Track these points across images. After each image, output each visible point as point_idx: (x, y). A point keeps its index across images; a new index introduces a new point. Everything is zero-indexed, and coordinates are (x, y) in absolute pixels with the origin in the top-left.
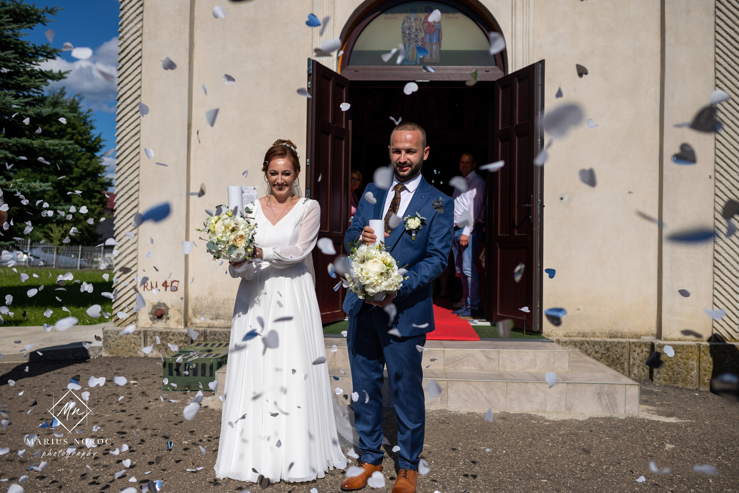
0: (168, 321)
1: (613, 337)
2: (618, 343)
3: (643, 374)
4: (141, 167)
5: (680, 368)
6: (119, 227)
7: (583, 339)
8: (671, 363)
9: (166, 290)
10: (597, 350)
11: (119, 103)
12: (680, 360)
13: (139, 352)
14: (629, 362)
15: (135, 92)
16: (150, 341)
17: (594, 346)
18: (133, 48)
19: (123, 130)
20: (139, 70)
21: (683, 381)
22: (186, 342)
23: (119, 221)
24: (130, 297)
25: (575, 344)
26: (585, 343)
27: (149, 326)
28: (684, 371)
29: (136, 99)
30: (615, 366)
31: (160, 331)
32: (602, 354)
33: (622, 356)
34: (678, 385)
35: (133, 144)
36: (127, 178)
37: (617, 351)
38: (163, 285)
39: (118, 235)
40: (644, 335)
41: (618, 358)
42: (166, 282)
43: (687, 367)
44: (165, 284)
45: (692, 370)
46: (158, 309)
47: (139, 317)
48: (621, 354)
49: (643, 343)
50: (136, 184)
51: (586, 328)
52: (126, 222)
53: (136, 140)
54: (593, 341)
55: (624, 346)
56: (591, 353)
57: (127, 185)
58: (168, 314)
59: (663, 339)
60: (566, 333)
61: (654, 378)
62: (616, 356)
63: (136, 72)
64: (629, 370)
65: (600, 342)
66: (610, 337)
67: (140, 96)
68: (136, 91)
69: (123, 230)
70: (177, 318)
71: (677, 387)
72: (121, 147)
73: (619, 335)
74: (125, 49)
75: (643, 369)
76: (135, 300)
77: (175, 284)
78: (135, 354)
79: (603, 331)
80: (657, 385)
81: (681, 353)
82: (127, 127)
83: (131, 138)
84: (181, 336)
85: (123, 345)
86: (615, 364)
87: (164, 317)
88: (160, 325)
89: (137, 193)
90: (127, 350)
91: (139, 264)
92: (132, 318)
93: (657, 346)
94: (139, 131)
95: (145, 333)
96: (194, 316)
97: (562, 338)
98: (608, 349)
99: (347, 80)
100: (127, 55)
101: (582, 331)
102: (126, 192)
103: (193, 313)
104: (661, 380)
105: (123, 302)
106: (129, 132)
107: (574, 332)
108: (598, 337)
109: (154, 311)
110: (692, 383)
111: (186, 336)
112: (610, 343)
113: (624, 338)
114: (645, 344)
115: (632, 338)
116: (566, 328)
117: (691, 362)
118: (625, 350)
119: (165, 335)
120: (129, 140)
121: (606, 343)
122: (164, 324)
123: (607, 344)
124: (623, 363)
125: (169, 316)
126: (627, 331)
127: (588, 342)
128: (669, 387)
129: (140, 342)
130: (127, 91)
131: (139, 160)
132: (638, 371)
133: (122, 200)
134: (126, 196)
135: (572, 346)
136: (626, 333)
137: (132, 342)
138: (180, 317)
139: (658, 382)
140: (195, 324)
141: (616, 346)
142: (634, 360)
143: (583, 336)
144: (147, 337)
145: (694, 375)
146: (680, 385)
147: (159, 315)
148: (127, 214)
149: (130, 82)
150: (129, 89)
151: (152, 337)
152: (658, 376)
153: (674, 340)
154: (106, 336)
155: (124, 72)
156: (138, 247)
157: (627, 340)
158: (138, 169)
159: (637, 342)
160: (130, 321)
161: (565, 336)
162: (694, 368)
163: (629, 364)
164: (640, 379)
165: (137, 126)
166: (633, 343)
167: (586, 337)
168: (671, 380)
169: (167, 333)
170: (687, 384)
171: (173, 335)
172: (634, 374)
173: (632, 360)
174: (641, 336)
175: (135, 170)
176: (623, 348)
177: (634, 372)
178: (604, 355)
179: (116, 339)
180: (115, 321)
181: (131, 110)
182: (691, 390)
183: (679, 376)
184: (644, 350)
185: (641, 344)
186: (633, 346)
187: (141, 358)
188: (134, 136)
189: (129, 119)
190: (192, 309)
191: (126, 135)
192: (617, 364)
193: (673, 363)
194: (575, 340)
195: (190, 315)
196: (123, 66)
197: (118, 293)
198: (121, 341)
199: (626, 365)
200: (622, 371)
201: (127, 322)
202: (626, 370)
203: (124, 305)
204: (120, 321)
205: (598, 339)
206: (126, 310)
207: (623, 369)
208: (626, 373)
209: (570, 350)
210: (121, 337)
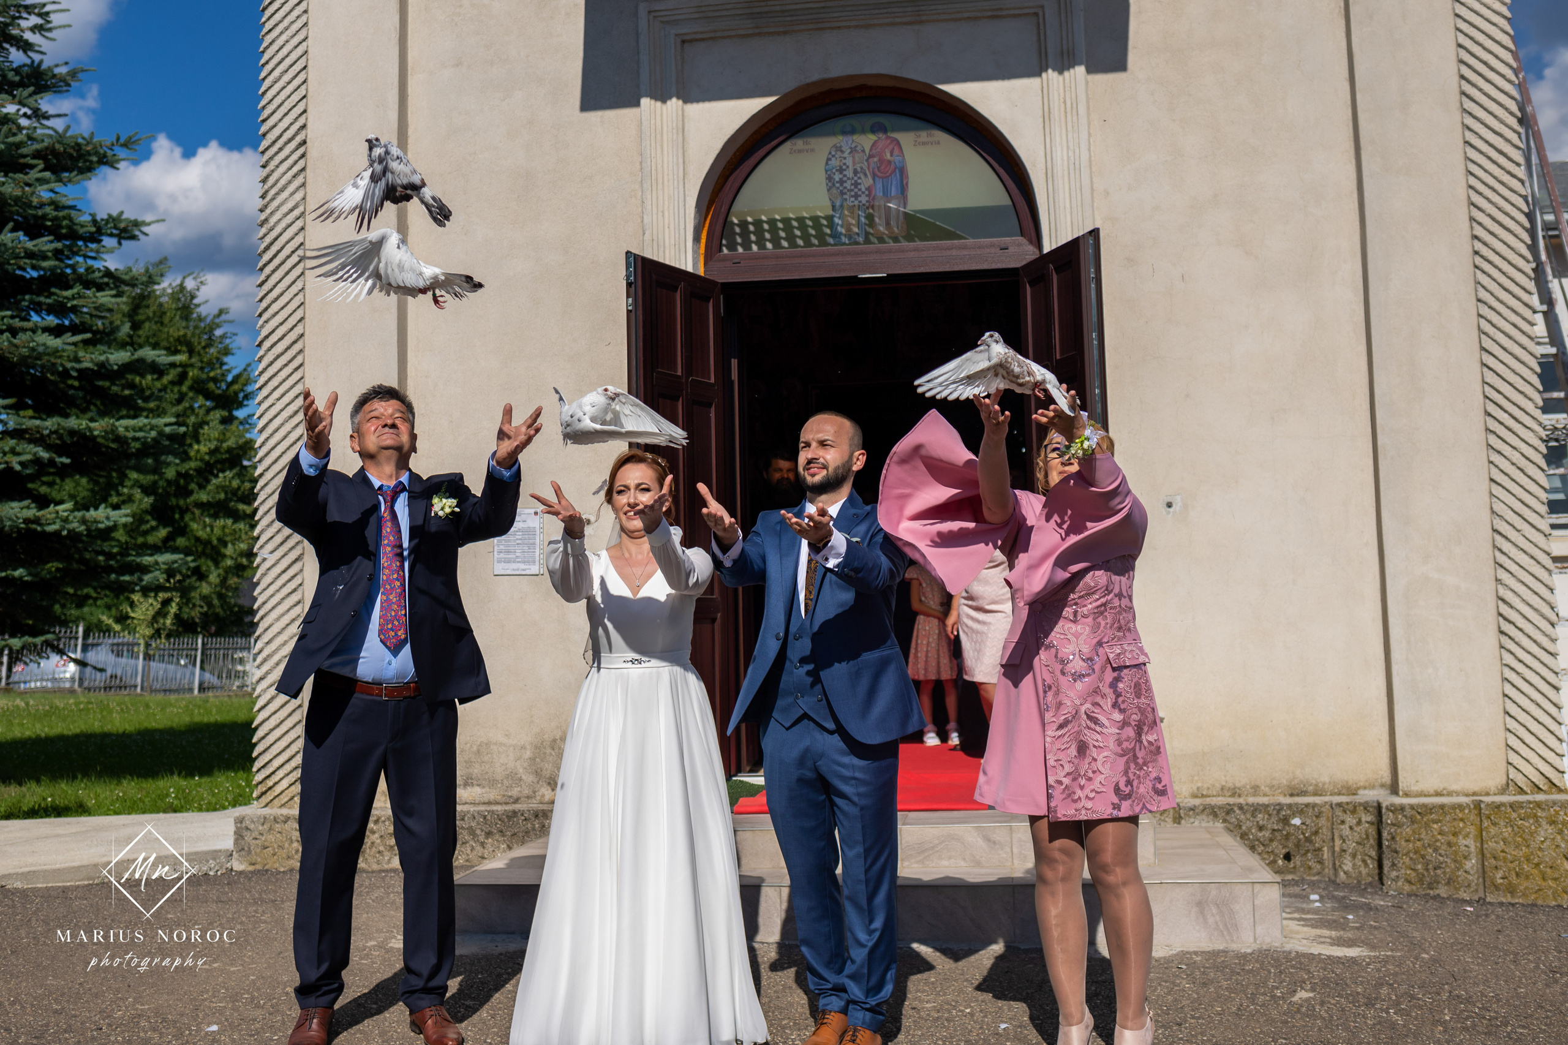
1: (1298, 795)
2: (1307, 805)
3: (1364, 871)
5: (1440, 855)
6: (264, 603)
7: (1231, 801)
8: (1419, 844)
10: (1261, 823)
11: (261, 353)
12: (1439, 837)
14: (1333, 847)
15: (292, 329)
17: (1254, 815)
18: (288, 242)
19: (271, 406)
20: (299, 285)
21: (1448, 883)
23: (265, 590)
24: (288, 746)
25: (1213, 812)
26: (1236, 808)
28: (1449, 861)
29: (295, 342)
30: (1301, 855)
32: (1274, 830)
33: (1316, 833)
34: (1437, 892)
35: (289, 433)
37: (1303, 823)
39: (262, 618)
40: (1365, 788)
41: (1308, 840)
43: (1456, 853)
45: (1465, 858)
48: (1314, 829)
49: (1360, 804)
51: (1239, 776)
52: (278, 591)
54: (1254, 805)
55: (1320, 813)
56: (1250, 829)
59: (1401, 793)
60: (1195, 788)
61: (1385, 878)
62: (1303, 834)
63: (294, 289)
64: (1334, 864)
65: (1267, 806)
66: (1292, 795)
67: (302, 335)
68: (295, 325)
69: (273, 608)
71: (1437, 897)
72: (267, 439)
73: (1311, 788)
74: (272, 243)
75: (1364, 861)
79: (1275, 782)
80: (1391, 892)
81: (1440, 821)
82: (278, 399)
83: (286, 421)
85: (276, 845)
86: (1302, 852)
90: (284, 855)
93: (1387, 808)
97: (1187, 800)
98: (1285, 820)
99: (718, 283)
100: (275, 256)
101: (1230, 785)
104: (1400, 883)
105: (275, 757)
106: (282, 410)
107: (1214, 785)
108: (1265, 795)
110: (1469, 886)
112: (1290, 806)
113: (1319, 794)
114: (1366, 806)
115: (1339, 794)
116: (1196, 778)
117: (1462, 841)
118: (1323, 821)
120: (282, 424)
121: (1279, 807)
123: (1282, 808)
124: (1320, 849)
126: (1327, 780)
127: (1241, 807)
128: (1417, 896)
130: (277, 327)
132: (1354, 865)
135: (1208, 815)
136: (1324, 784)
139: (1394, 886)
141: (1301, 812)
142: (1344, 841)
143: (1233, 795)
145: (1472, 867)
146: (1443, 891)
148: (280, 575)
149: (282, 308)
150: (281, 324)
152: (1394, 874)
153: (1425, 796)
154: (241, 828)
155: (271, 290)
157: (1327, 799)
159: (1347, 803)
160: (290, 795)
161: (1195, 796)
162: (1470, 853)
163: (1334, 852)
164: (1359, 882)
166: (1339, 805)
167: (1240, 796)
168: (1421, 880)
170: (1457, 889)
172: (1345, 873)
173: (1338, 842)
174: (1359, 788)
176: (1317, 817)
177: (1345, 868)
178: (1277, 833)
179: (262, 834)
180: (259, 797)
181: (286, 365)
182: (1465, 901)
183: (1439, 872)
184: (1363, 820)
185: (1355, 807)
186: (1338, 812)
188: (291, 417)
189: (281, 384)
191: (275, 416)
192: (1308, 851)
193: (1423, 845)
194: (1213, 803)
196: (268, 277)
197: (263, 738)
198: (271, 838)
199: (1326, 854)
200: (1319, 867)
201: (284, 798)
202: (1328, 863)
203: (276, 763)
204: (269, 796)
205: (1264, 800)
206: (281, 773)
207: (1321, 862)
208: (1328, 871)
209: (1204, 824)
210: (270, 829)
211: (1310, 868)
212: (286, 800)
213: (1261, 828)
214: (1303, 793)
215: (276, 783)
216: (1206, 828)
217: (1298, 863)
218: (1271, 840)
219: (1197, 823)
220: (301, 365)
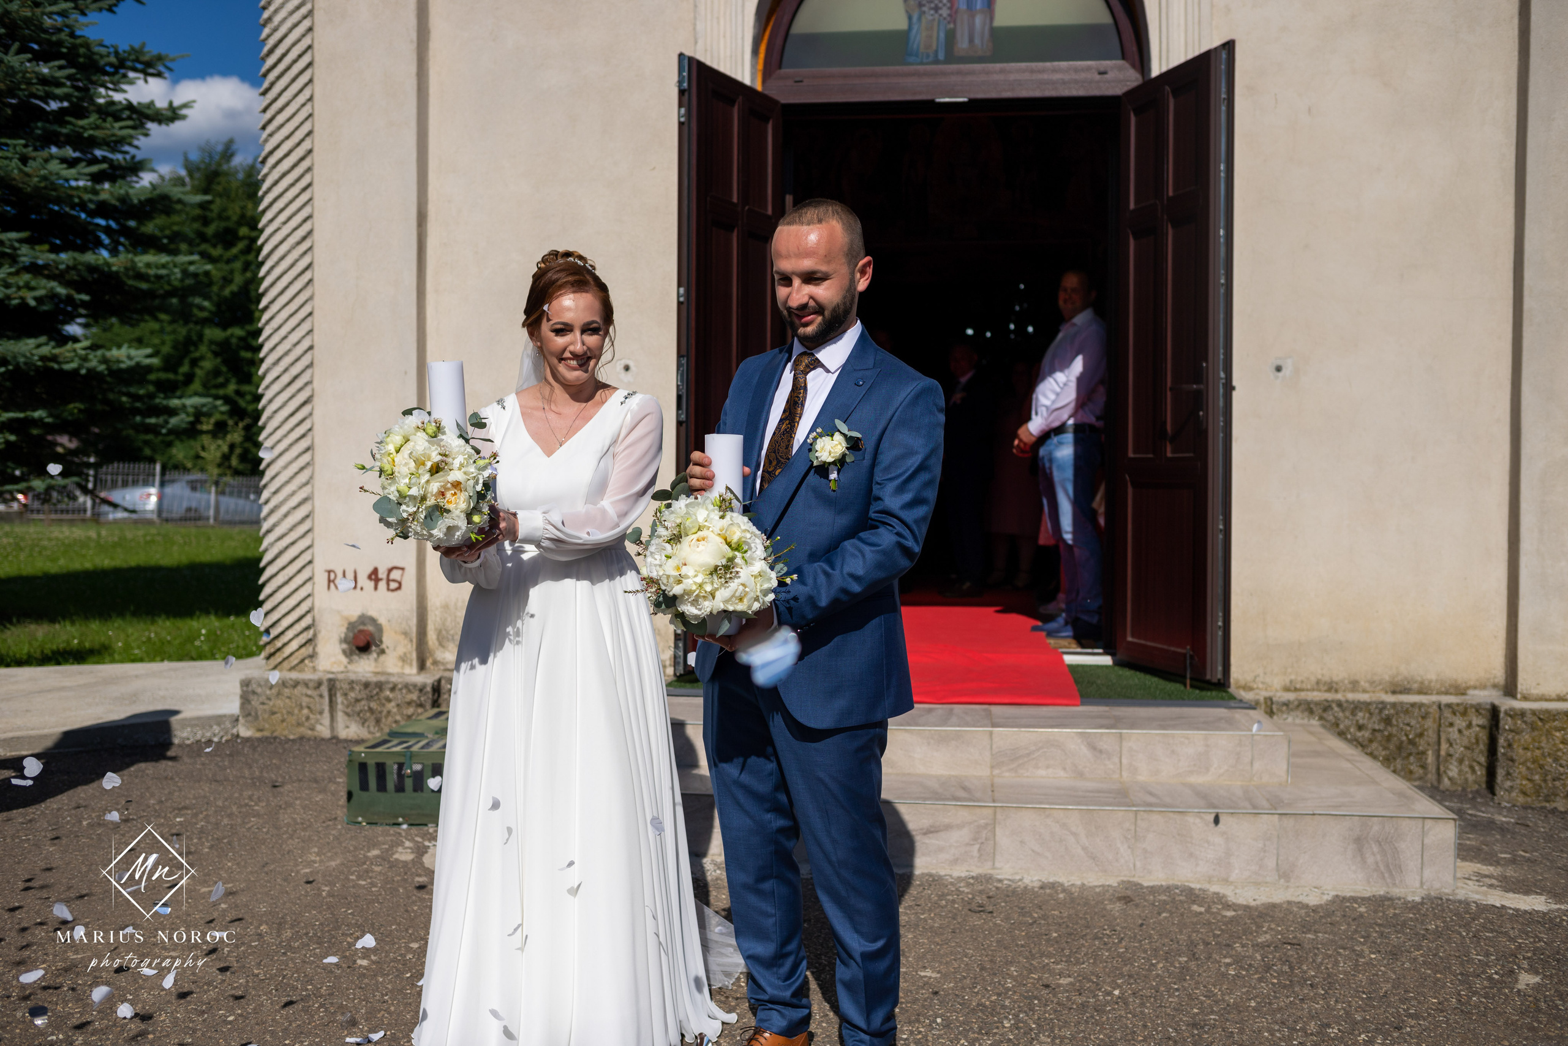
0: (383, 658)
1: (1401, 692)
2: (1413, 705)
3: (1471, 777)
4: (315, 314)
5: (1561, 766)
6: (270, 450)
7: (1329, 696)
8: (1538, 753)
9: (376, 588)
10: (1361, 722)
11: (265, 171)
12: (1561, 747)
13: (319, 727)
14: (1439, 750)
15: (298, 144)
16: (342, 703)
17: (1353, 713)
18: (294, 45)
20: (307, 93)
22: (421, 705)
23: (271, 434)
24: (298, 605)
25: (1308, 708)
26: (1334, 705)
27: (342, 669)
29: (302, 159)
30: (1404, 759)
31: (364, 680)
32: (1374, 730)
33: (1421, 735)
35: (297, 261)
36: (285, 337)
37: (1408, 725)
38: (370, 577)
39: (268, 466)
40: (1475, 688)
41: (1411, 742)
42: (375, 571)
44: (374, 576)
46: (361, 631)
47: (319, 649)
48: (1419, 731)
49: (1472, 706)
50: (306, 352)
51: (1337, 671)
52: (285, 436)
53: (305, 253)
54: (1353, 702)
55: (1427, 713)
56: (1348, 728)
57: (287, 353)
58: (381, 642)
59: (1520, 697)
60: (1288, 682)
61: (1497, 788)
62: (1407, 735)
63: (302, 99)
64: (1438, 769)
65: (1369, 704)
66: (1394, 692)
67: (310, 152)
68: (302, 140)
69: (280, 455)
70: (401, 650)
71: (1552, 811)
72: (272, 268)
73: (1415, 686)
74: (277, 46)
75: (1472, 768)
76: (308, 612)
77: (396, 575)
78: (310, 732)
79: (1376, 678)
80: (1504, 804)
81: (1563, 729)
82: (285, 223)
83: (293, 247)
84: (410, 691)
85: (284, 712)
86: (1404, 755)
87: (374, 648)
88: (365, 667)
89: (309, 372)
90: (294, 722)
91: (316, 530)
92: (303, 650)
93: (1504, 713)
94: (310, 233)
95: (332, 685)
96: (441, 645)
97: (1279, 694)
98: (1388, 721)
99: (776, 102)
100: (280, 60)
101: (1327, 679)
102: (286, 370)
103: (438, 639)
104: (1514, 794)
105: (284, 616)
106: (288, 235)
107: (1308, 679)
108: (1365, 691)
109: (351, 635)
111: (421, 690)
112: (1394, 705)
113: (1426, 694)
114: (1478, 708)
115: (1447, 693)
116: (1289, 670)
118: (1429, 723)
119: (374, 689)
120: (289, 252)
121: (1383, 705)
122: (373, 664)
123: (1384, 708)
124: (1424, 753)
125: (384, 646)
126: (1433, 677)
127: (1340, 704)
128: (1533, 809)
129: (321, 704)
130: (283, 141)
131: (311, 298)
132: (1460, 771)
133: (276, 388)
134: (286, 379)
135: (1303, 712)
136: (1430, 682)
137: (304, 704)
138: (408, 648)
139: (1506, 797)
140: (443, 664)
141: (1407, 712)
142: (1451, 745)
143: (1329, 690)
144: (335, 695)
146: (1559, 804)
147: (362, 644)
148: (287, 419)
149: (288, 120)
150: (287, 138)
151: (346, 695)
152: (1508, 783)
153: (1546, 700)
154: (248, 693)
155: (276, 99)
156: (312, 493)
157: (1434, 698)
158: (310, 319)
159: (1458, 705)
160: (300, 658)
161: (1287, 689)
163: (1438, 756)
164: (1464, 789)
165: (305, 221)
166: (1449, 706)
167: (1336, 691)
168: (1537, 793)
169: (380, 686)
171: (393, 689)
172: (1450, 779)
173: (1444, 746)
174: (1468, 688)
175: (303, 320)
176: (1423, 718)
177: (1450, 774)
178: (1378, 735)
179: (270, 700)
180: (268, 658)
181: (292, 185)
183: (1556, 783)
184: (1474, 723)
185: (1466, 709)
186: (1447, 713)
187: (323, 739)
188: (299, 243)
189: (287, 206)
190: (436, 629)
191: (281, 242)
192: (1410, 754)
193: (1543, 755)
194: (1309, 698)
195: (430, 643)
196: (273, 84)
197: (271, 595)
198: (279, 703)
199: (1430, 758)
200: (1421, 771)
201: (294, 661)
202: (1432, 768)
203: (285, 623)
204: (278, 658)
205: (1364, 697)
206: (290, 634)
207: (1424, 767)
208: (1432, 777)
209: (1298, 721)
210: (279, 694)
211: (1411, 772)
212: (296, 662)
213: (1360, 728)
214: (1407, 691)
215: (285, 645)
216: (1302, 725)
217: (1399, 767)
218: (1371, 741)
219: (1290, 720)
220: (309, 185)
